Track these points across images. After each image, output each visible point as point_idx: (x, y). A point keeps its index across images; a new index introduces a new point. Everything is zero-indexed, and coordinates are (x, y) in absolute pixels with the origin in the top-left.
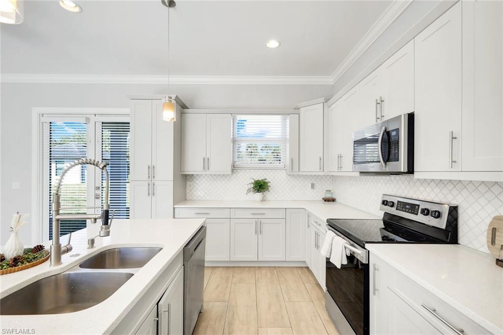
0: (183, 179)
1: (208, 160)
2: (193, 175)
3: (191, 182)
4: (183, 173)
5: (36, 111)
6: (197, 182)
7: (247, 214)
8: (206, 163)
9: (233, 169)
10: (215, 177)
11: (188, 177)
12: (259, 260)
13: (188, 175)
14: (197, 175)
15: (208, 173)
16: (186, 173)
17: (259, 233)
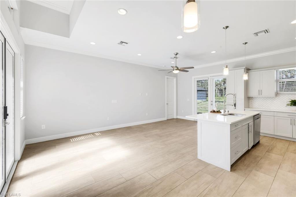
0: (248, 99)
1: (261, 91)
2: (252, 97)
3: (252, 100)
4: (248, 96)
5: (193, 77)
6: (255, 100)
7: (286, 115)
8: (260, 92)
9: (277, 95)
10: (265, 98)
11: (250, 98)
12: (293, 137)
13: (250, 97)
14: (255, 97)
15: (261, 96)
16: (249, 96)
17: (293, 124)
